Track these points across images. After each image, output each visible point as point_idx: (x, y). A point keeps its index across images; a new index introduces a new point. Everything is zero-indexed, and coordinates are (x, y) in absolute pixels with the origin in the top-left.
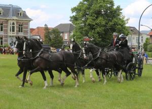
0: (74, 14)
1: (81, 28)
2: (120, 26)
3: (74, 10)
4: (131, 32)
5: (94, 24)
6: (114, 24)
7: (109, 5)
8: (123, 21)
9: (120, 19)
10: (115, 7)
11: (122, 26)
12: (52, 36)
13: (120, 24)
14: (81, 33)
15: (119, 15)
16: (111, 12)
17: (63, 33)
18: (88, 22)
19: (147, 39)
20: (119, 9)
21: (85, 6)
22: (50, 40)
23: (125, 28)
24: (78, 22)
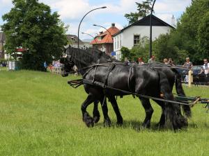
0: (6, 22)
1: (14, 37)
2: (57, 35)
3: (5, 17)
4: (71, 40)
5: (28, 32)
6: (52, 33)
7: (45, 12)
8: (61, 29)
10: (52, 14)
11: (60, 34)
13: (57, 33)
14: (14, 42)
15: (56, 22)
16: (47, 19)
18: (22, 30)
20: (56, 15)
21: (18, 13)
23: (63, 37)
24: (10, 31)
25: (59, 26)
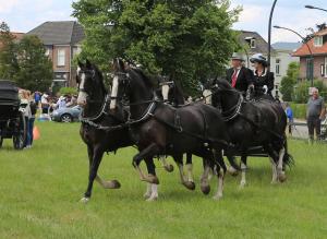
2: (214, 30)
4: (245, 45)
6: (200, 25)
8: (223, 16)
9: (215, 9)
11: (221, 29)
12: (22, 57)
13: (215, 25)
14: (105, 48)
17: (52, 47)
18: (124, 17)
19: (292, 66)
22: (16, 66)
23: (228, 35)
24: (94, 18)
25: (219, 6)
